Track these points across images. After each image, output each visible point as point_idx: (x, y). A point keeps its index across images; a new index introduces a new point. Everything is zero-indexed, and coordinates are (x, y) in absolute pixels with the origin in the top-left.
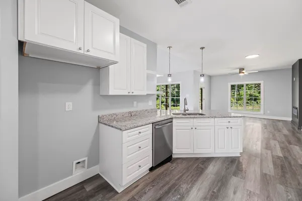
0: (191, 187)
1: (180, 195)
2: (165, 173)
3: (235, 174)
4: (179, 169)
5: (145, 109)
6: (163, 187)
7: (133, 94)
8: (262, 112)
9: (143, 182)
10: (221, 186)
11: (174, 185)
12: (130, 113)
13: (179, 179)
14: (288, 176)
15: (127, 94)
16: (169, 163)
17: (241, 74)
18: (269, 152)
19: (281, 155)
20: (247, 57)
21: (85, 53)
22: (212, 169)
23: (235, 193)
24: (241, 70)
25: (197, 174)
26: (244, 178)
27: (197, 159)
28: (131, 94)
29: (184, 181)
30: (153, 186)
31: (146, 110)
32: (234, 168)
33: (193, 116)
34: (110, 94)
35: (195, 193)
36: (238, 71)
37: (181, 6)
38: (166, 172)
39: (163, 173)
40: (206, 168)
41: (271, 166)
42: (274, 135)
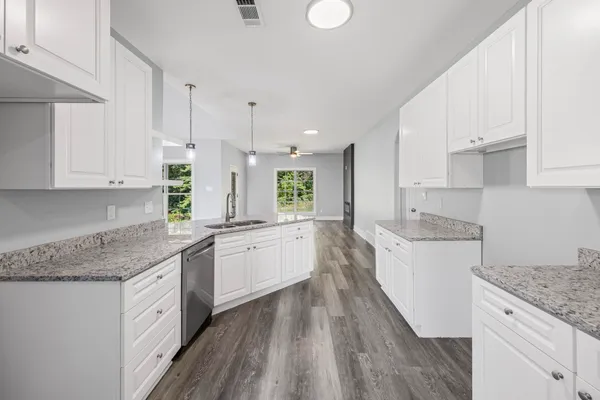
0: (267, 349)
1: (253, 369)
2: (209, 349)
3: (314, 303)
4: (234, 330)
5: (137, 223)
6: (217, 373)
7: (122, 186)
8: (315, 212)
9: (167, 387)
10: (304, 326)
11: (237, 360)
12: (99, 236)
13: (240, 345)
14: (359, 285)
15: (106, 185)
16: (209, 328)
17: (293, 156)
18: (336, 262)
19: (347, 263)
20: (306, 132)
21: (8, 54)
22: (283, 309)
23: (322, 328)
24: (294, 149)
25: (266, 324)
26: (324, 304)
27: (256, 301)
28: (116, 186)
29: (251, 346)
30: (196, 384)
31: (140, 226)
32: (309, 296)
33: (244, 227)
34: (59, 184)
35: (276, 354)
36: (288, 150)
37: (247, 24)
38: (210, 346)
39: (204, 349)
40: (276, 310)
41: (343, 279)
42: (334, 241)
